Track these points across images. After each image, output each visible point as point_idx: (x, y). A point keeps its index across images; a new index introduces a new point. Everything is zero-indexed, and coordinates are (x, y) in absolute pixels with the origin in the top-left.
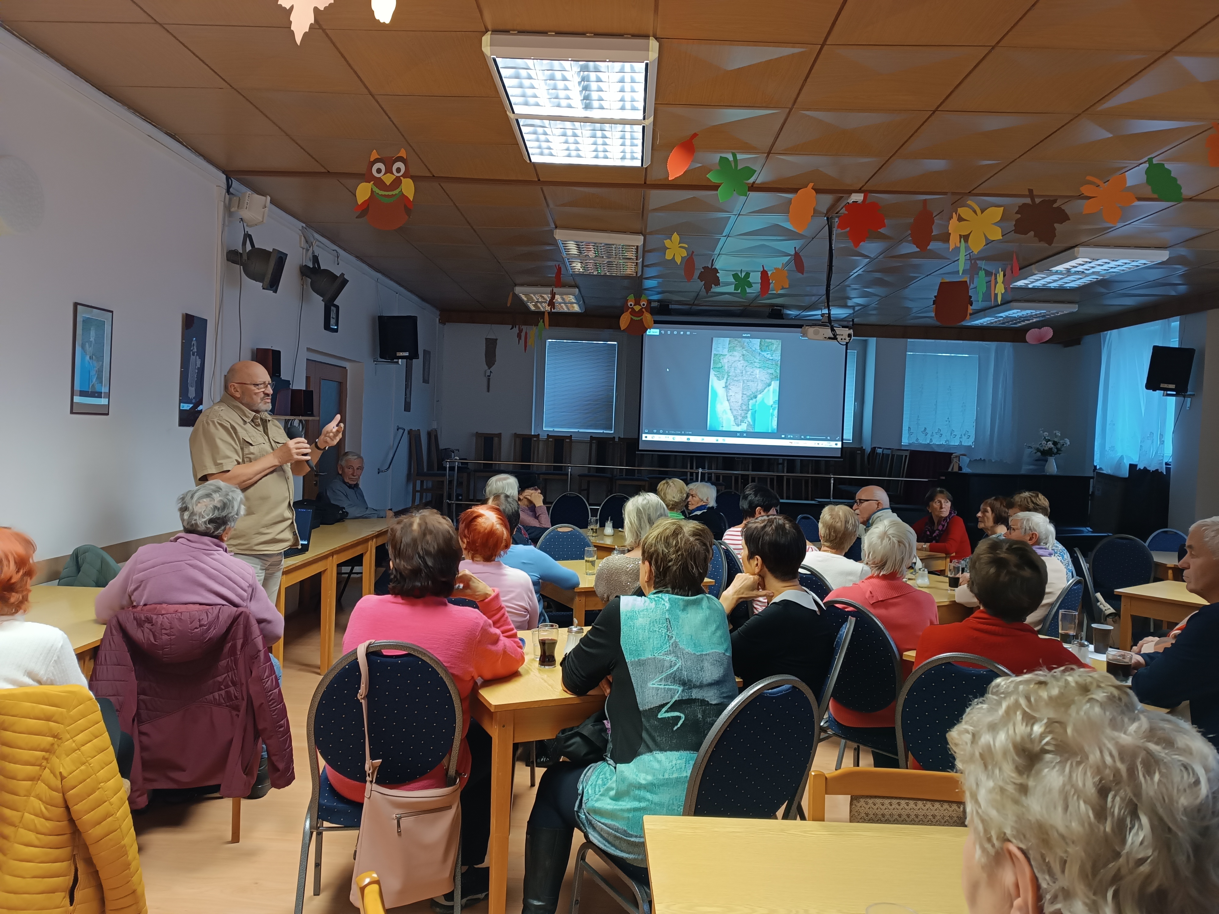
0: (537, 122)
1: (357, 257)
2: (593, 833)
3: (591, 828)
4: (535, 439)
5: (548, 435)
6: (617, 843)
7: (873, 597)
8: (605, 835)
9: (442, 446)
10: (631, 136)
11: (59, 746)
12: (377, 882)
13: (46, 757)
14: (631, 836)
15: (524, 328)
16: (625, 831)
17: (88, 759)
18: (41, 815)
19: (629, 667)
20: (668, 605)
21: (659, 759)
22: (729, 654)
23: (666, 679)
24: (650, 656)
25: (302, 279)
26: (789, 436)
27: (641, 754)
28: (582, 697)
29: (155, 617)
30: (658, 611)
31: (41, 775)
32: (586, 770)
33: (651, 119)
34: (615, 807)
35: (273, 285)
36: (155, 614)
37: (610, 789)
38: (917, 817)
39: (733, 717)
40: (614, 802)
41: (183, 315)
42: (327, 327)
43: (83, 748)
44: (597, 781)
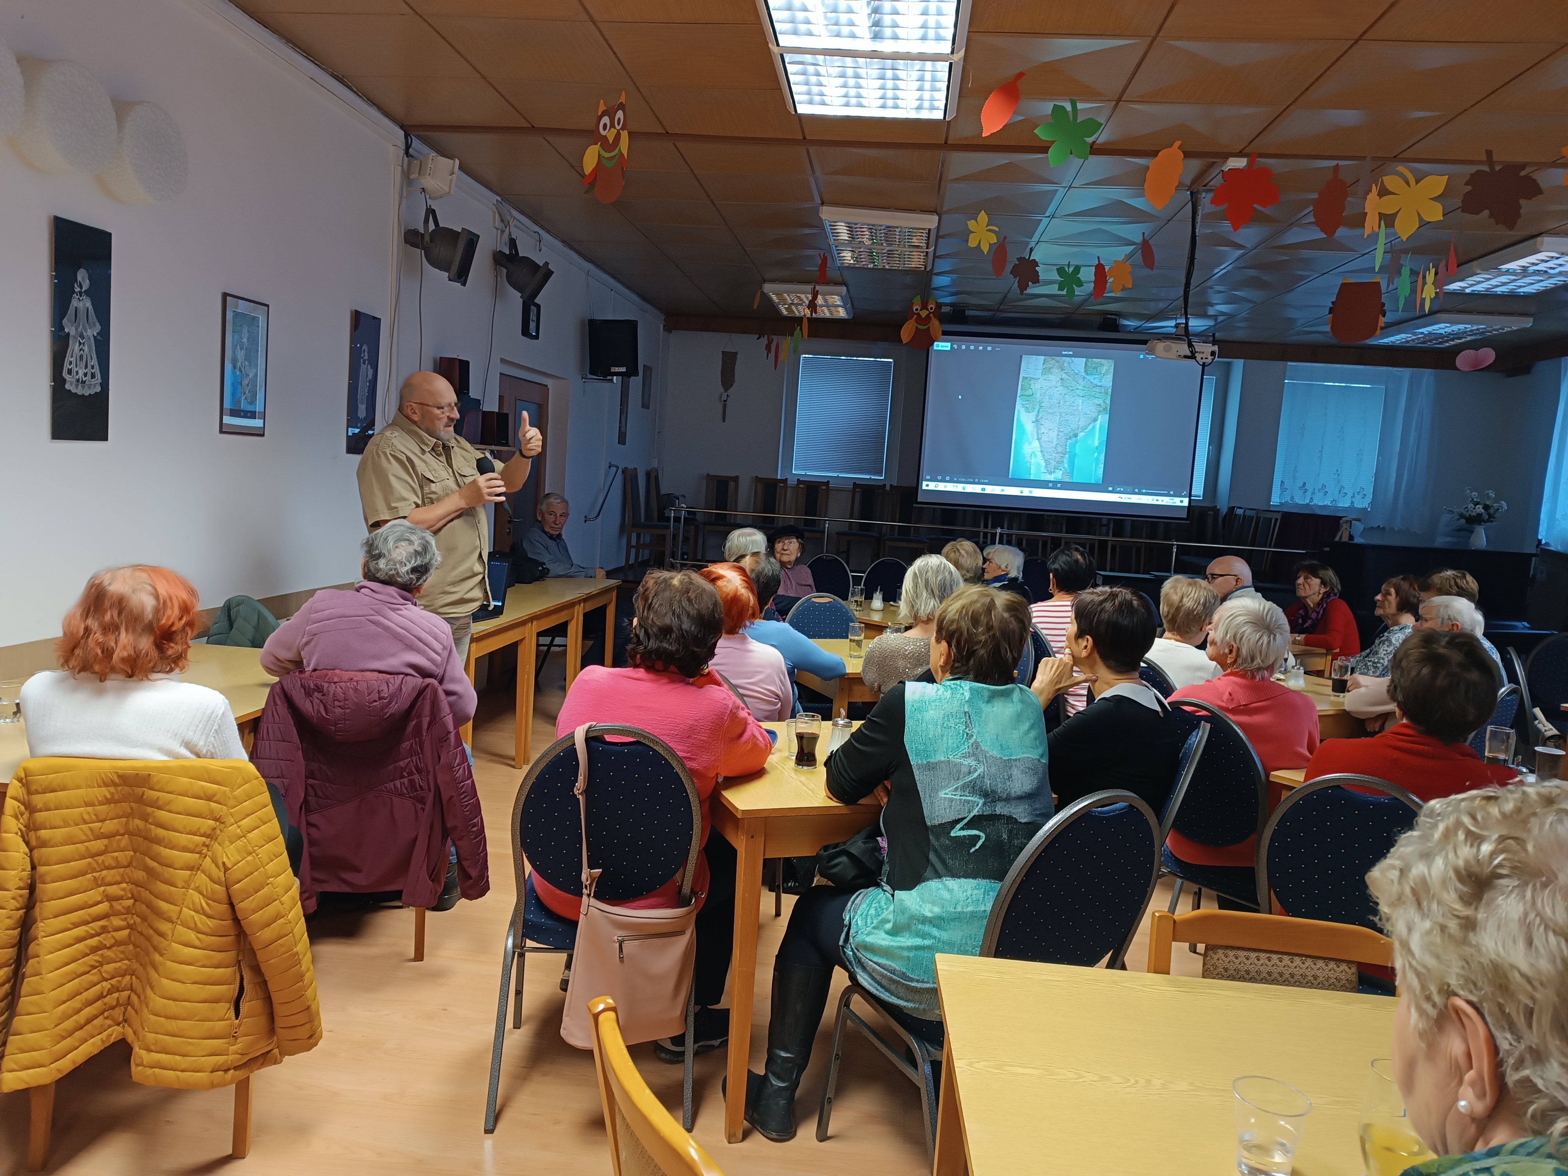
0: (808, 58)
1: (563, 242)
2: (862, 974)
3: (860, 967)
4: (781, 485)
5: (798, 479)
6: (893, 987)
7: (1233, 700)
8: (878, 978)
9: (663, 491)
10: (932, 76)
11: (221, 831)
12: (613, 1009)
13: (207, 843)
14: (912, 980)
15: (775, 338)
16: (904, 973)
17: (255, 848)
18: (201, 912)
19: (914, 771)
20: (967, 695)
21: (951, 887)
22: (1045, 761)
23: (963, 788)
24: (943, 759)
25: (496, 269)
26: (1118, 489)
27: (928, 880)
28: (851, 807)
29: (326, 685)
30: (955, 702)
31: (201, 865)
32: (855, 896)
33: (962, 53)
34: (892, 944)
35: (461, 275)
36: (326, 682)
37: (886, 921)
38: (1292, 977)
39: (1050, 840)
40: (891, 937)
41: (352, 312)
42: (525, 332)
43: (250, 835)
44: (868, 911)
